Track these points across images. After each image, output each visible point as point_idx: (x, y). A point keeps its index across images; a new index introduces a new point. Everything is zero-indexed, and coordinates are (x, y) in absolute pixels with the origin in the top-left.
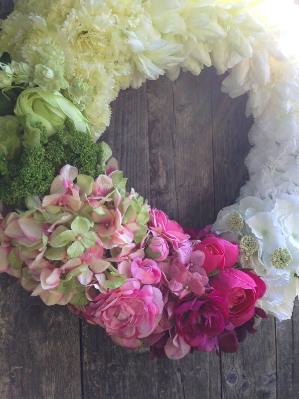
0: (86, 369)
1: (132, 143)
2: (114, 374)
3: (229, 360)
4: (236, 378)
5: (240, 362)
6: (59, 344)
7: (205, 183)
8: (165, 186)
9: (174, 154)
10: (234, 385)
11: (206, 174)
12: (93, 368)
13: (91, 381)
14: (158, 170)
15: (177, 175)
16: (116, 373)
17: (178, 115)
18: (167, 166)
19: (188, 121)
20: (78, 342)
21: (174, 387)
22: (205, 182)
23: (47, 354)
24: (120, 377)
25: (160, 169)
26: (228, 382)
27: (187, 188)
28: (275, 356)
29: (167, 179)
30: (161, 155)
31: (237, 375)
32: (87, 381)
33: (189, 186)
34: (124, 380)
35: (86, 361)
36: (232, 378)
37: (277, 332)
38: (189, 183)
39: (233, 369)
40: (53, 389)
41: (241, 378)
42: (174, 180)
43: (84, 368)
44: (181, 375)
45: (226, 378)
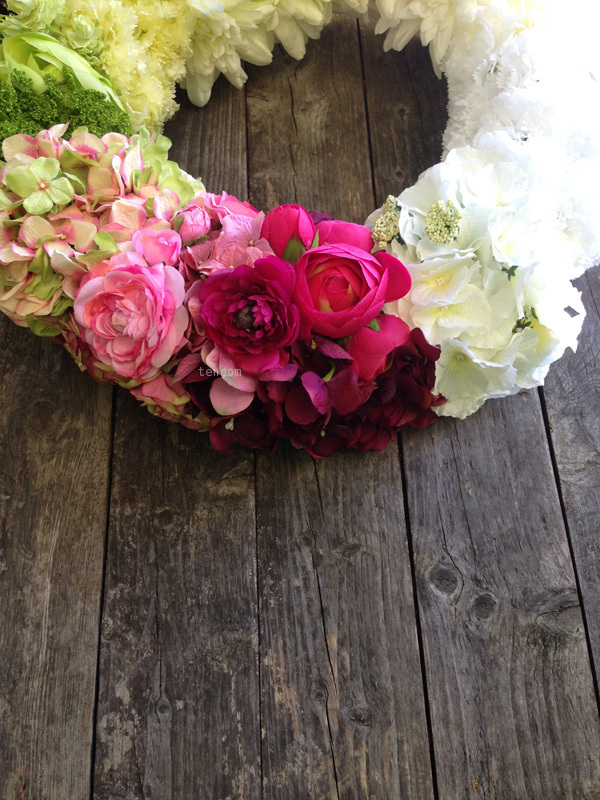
0: (114, 512)
1: (217, 164)
2: (168, 528)
3: (431, 537)
4: (455, 581)
5: (462, 545)
6: (73, 464)
7: (356, 208)
9: (293, 172)
10: (452, 596)
11: (358, 194)
12: (128, 511)
13: (122, 536)
14: (266, 200)
16: (171, 526)
17: (300, 117)
18: (281, 193)
20: (105, 465)
21: (297, 577)
23: (51, 480)
24: (178, 534)
26: (432, 586)
28: (566, 544)
30: (270, 179)
31: (458, 576)
32: (115, 534)
34: (185, 542)
35: (117, 498)
36: (445, 579)
37: (563, 490)
39: (443, 558)
40: (54, 541)
41: (470, 584)
43: (111, 511)
44: (311, 551)
45: (427, 576)
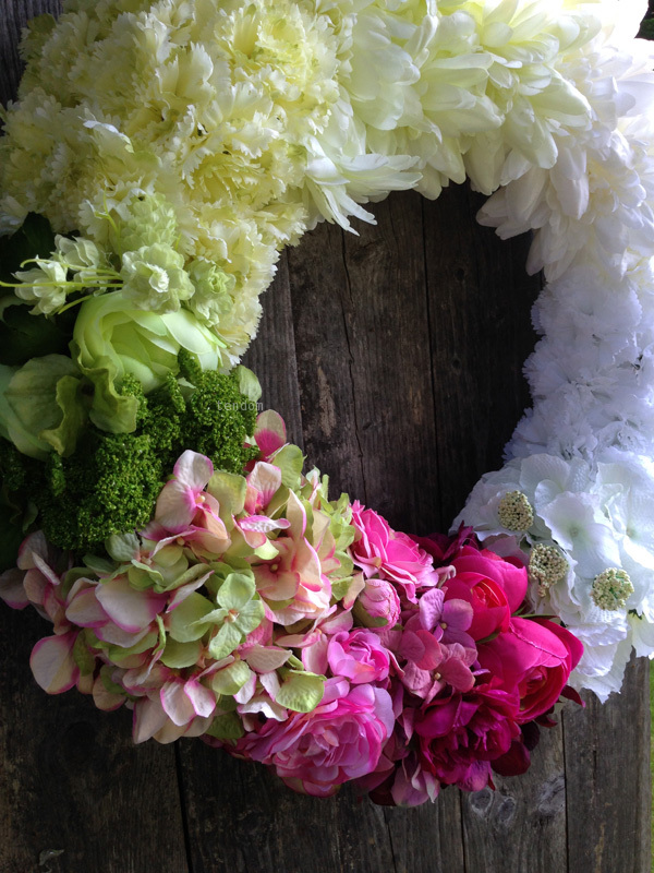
0: (194, 832)
2: (253, 833)
4: (488, 797)
6: (135, 792)
7: (417, 414)
8: (333, 429)
9: (349, 357)
10: (486, 810)
11: (419, 393)
12: (209, 827)
13: (207, 855)
14: (318, 396)
15: (358, 403)
16: (256, 829)
17: (354, 271)
18: (335, 385)
19: (375, 280)
20: (174, 783)
21: (372, 836)
22: (416, 411)
23: (111, 818)
24: (264, 835)
25: (322, 393)
26: (473, 806)
27: (380, 429)
28: (561, 742)
29: (338, 414)
30: (321, 363)
31: (491, 792)
32: (198, 856)
33: (384, 423)
34: (272, 840)
35: (194, 816)
36: (482, 798)
38: (383, 417)
41: (499, 795)
42: (352, 415)
43: (191, 832)
45: (470, 799)
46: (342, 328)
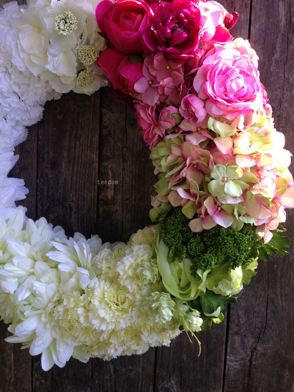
1: (83, 156)
3: (164, 373)
5: (177, 380)
8: (112, 197)
9: (122, 168)
15: (124, 188)
17: (129, 130)
18: (115, 178)
19: (139, 135)
21: (107, 375)
27: (133, 202)
28: (221, 390)
29: (115, 191)
30: (110, 168)
31: (173, 391)
33: (135, 200)
37: (227, 368)
38: (135, 197)
39: (168, 383)
42: (121, 193)
44: (114, 367)
45: (160, 388)
46: (122, 154)
